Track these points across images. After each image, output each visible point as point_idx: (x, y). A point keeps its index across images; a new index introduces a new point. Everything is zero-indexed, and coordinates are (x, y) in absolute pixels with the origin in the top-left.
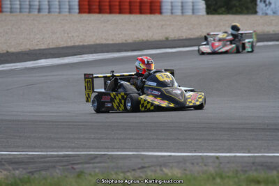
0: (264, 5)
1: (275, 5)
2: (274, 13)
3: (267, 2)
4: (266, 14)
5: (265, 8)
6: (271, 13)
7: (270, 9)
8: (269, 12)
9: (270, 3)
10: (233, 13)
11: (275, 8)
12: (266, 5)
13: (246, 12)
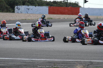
0: (18, 9)
1: (22, 10)
2: (21, 12)
3: (19, 9)
4: (18, 13)
5: (18, 11)
6: (20, 12)
7: (19, 11)
8: (19, 12)
9: (20, 9)
10: (4, 12)
11: (22, 11)
12: (18, 10)
13: (9, 12)
